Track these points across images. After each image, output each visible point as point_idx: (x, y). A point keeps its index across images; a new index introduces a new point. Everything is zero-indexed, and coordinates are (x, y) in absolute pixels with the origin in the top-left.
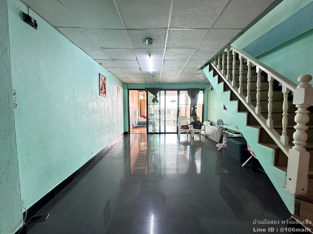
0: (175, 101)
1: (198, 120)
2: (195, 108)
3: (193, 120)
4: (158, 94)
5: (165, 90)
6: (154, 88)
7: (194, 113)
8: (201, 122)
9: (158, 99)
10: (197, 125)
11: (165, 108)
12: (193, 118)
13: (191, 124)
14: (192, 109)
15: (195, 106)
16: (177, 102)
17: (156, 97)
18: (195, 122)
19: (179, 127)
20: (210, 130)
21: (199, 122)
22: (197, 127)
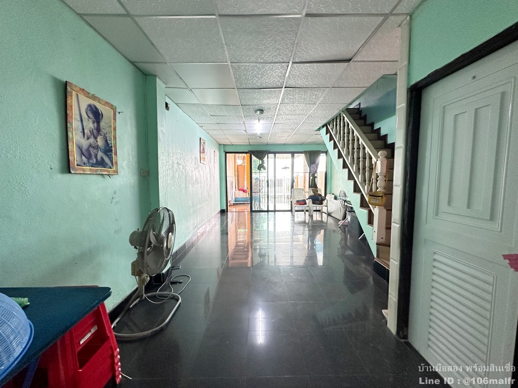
0: (288, 168)
1: (319, 193)
2: (315, 178)
3: (312, 194)
4: (265, 159)
5: (275, 153)
6: (260, 151)
7: (313, 184)
8: (323, 195)
9: (265, 165)
10: (318, 199)
11: (275, 177)
12: (312, 190)
13: (309, 198)
14: (311, 178)
15: (314, 174)
16: (290, 169)
17: (263, 162)
18: (315, 195)
19: (294, 202)
20: (334, 205)
21: (320, 195)
22: (317, 202)
